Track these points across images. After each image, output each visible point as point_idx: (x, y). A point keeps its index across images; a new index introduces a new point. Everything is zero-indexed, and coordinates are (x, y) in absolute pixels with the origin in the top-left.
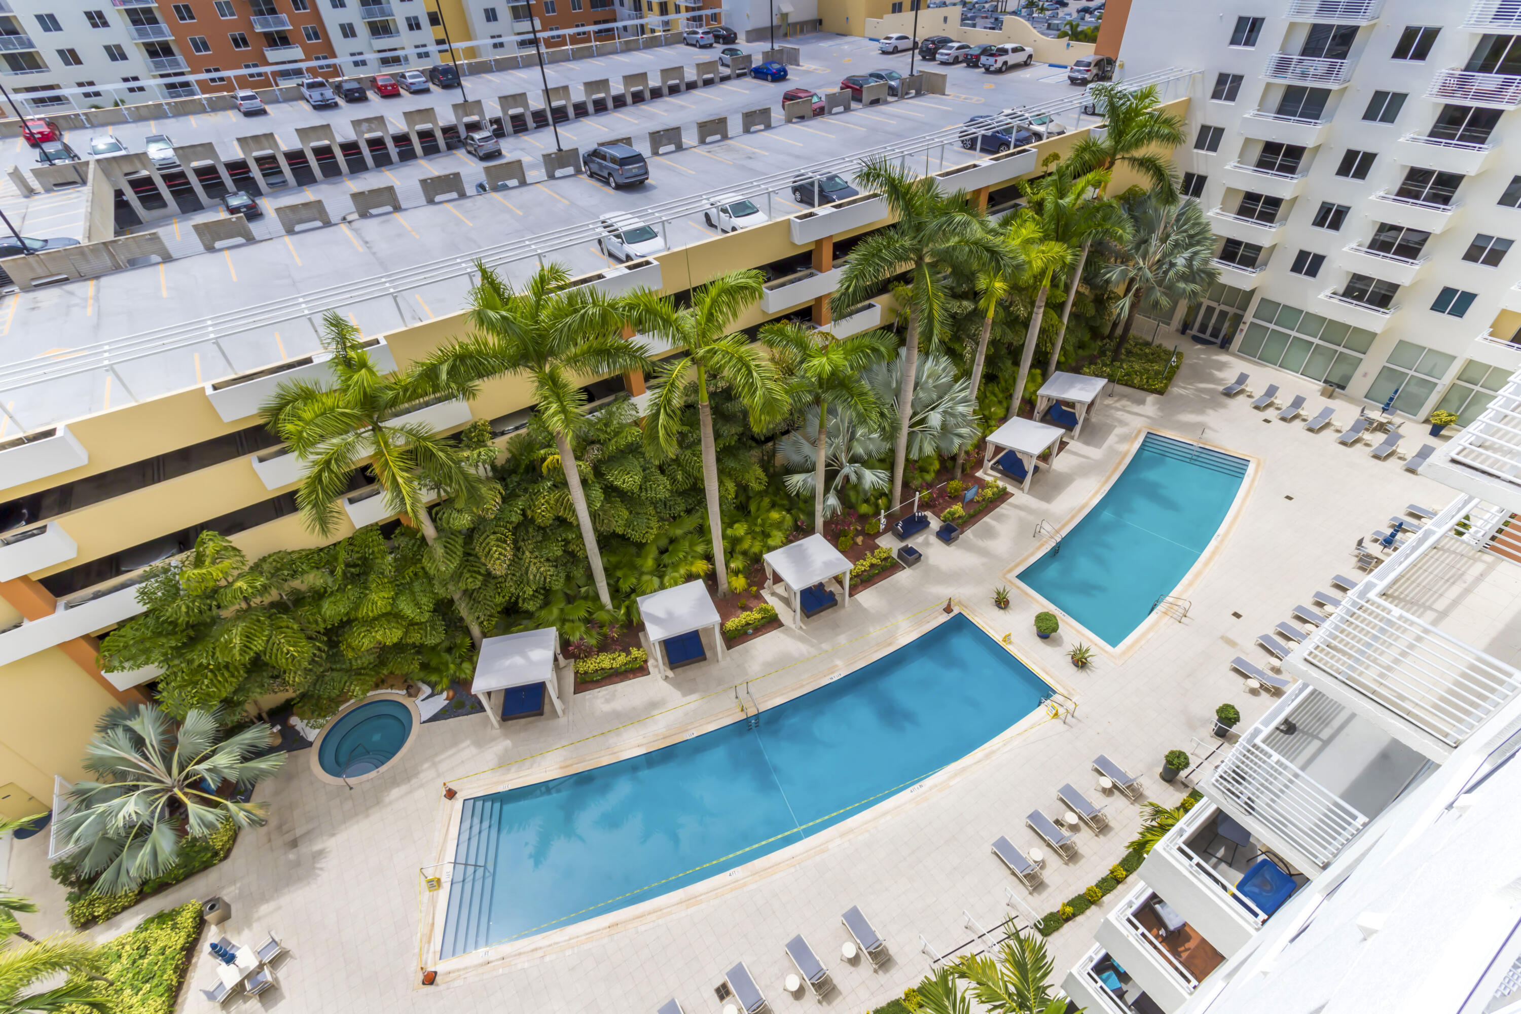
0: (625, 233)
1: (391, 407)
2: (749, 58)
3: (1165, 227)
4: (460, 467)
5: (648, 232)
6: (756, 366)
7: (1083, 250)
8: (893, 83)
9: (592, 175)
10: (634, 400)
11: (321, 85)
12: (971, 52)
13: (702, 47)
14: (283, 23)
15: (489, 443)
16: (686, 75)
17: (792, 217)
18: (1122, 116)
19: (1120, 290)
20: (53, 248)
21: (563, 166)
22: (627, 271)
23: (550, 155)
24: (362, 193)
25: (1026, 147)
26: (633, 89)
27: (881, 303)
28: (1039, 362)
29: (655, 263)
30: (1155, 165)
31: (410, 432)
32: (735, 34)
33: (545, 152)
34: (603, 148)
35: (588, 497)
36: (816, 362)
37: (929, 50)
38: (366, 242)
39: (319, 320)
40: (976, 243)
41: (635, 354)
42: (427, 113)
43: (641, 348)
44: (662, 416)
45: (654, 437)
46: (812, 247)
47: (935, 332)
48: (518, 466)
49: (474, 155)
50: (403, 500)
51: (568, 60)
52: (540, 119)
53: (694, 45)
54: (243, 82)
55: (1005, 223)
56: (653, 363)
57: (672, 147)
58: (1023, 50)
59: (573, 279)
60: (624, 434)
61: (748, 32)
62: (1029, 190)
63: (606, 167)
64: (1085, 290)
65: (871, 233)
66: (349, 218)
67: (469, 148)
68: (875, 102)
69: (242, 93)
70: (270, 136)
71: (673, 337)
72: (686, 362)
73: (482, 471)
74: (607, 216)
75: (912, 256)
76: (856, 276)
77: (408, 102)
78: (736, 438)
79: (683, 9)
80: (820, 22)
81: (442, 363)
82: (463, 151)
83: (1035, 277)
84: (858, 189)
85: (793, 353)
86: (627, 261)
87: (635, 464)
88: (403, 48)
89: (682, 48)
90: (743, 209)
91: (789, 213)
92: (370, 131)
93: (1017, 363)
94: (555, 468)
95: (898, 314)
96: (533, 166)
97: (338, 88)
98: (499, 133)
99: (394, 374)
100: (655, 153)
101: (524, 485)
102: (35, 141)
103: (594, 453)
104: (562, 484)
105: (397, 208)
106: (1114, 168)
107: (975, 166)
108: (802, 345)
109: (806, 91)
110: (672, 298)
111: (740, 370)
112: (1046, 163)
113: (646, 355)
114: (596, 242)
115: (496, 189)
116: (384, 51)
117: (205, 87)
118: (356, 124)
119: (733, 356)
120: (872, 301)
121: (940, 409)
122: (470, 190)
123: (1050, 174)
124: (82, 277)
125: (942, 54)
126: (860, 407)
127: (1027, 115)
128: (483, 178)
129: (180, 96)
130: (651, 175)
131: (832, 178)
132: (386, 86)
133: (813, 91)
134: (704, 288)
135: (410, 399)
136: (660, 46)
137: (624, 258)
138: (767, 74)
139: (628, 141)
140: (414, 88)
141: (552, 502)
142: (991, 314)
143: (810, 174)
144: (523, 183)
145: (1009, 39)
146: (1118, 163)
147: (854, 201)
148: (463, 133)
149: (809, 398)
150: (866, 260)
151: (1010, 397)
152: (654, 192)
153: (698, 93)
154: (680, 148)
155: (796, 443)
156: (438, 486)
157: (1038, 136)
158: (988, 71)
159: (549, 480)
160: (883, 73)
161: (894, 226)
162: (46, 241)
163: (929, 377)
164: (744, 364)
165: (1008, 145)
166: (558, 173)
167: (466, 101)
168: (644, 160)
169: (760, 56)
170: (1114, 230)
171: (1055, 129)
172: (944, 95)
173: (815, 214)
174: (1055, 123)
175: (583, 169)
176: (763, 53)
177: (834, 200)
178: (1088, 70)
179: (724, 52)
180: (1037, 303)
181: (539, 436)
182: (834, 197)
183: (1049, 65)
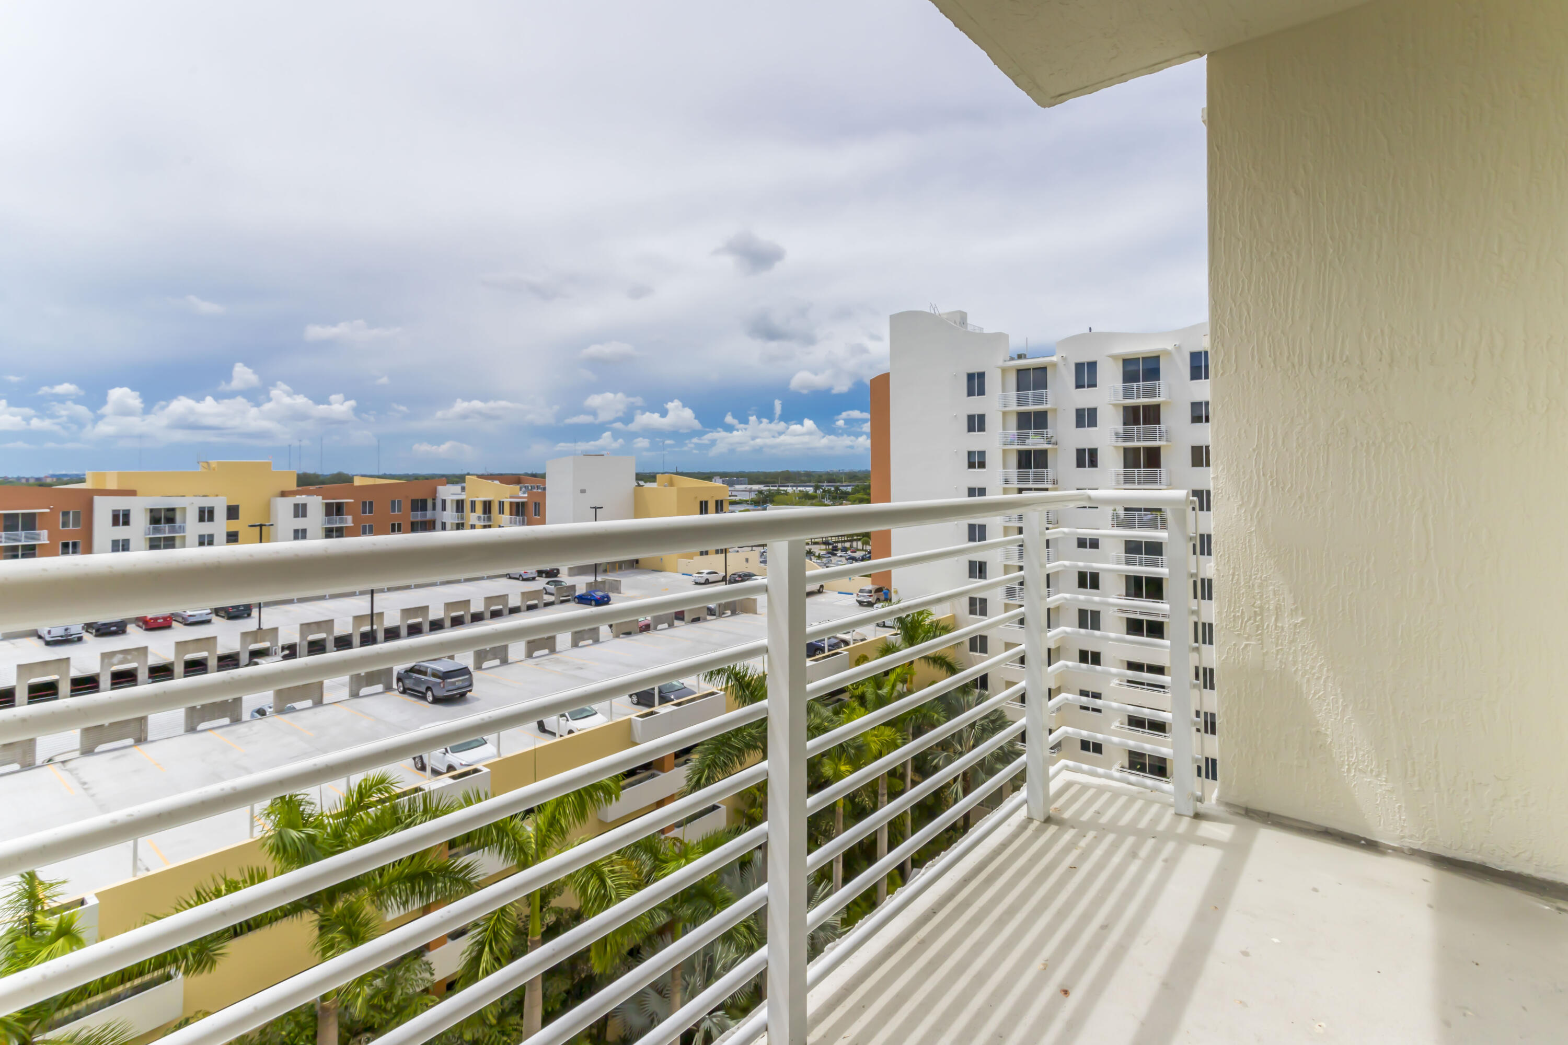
2: (573, 587)
5: (475, 740)
8: (711, 606)
9: (404, 691)
13: (524, 580)
16: (510, 602)
17: (633, 716)
18: (909, 625)
21: (370, 685)
22: (452, 781)
25: (839, 650)
26: (454, 614)
27: (725, 803)
29: (486, 770)
32: (558, 570)
34: (424, 665)
38: (85, 783)
42: (204, 643)
44: (485, 957)
52: (344, 642)
53: (518, 579)
57: (497, 662)
59: (398, 791)
61: (570, 569)
63: (426, 682)
66: (64, 757)
68: (696, 620)
71: (508, 847)
76: (709, 766)
77: (180, 633)
80: (637, 561)
84: (696, 689)
86: (449, 772)
89: (505, 581)
90: (580, 713)
91: (628, 714)
92: (121, 663)
96: (333, 686)
97: (89, 624)
100: (478, 667)
105: (142, 740)
112: (858, 661)
115: (280, 711)
118: (106, 657)
120: (717, 801)
122: (246, 716)
128: (267, 702)
130: (475, 688)
132: (154, 621)
137: (446, 770)
138: (591, 600)
140: (192, 620)
144: (319, 703)
147: (693, 700)
150: (717, 748)
152: (476, 704)
153: (519, 616)
154: (505, 661)
157: (846, 643)
160: (700, 598)
165: (822, 650)
166: (364, 691)
167: (260, 628)
168: (470, 673)
169: (584, 586)
170: (930, 714)
171: (859, 638)
172: (756, 614)
173: (656, 713)
174: (857, 633)
175: (395, 686)
176: (587, 584)
177: (672, 700)
178: (870, 596)
179: (548, 583)
180: (880, 792)
181: (283, 1029)
182: (672, 697)
183: (839, 593)
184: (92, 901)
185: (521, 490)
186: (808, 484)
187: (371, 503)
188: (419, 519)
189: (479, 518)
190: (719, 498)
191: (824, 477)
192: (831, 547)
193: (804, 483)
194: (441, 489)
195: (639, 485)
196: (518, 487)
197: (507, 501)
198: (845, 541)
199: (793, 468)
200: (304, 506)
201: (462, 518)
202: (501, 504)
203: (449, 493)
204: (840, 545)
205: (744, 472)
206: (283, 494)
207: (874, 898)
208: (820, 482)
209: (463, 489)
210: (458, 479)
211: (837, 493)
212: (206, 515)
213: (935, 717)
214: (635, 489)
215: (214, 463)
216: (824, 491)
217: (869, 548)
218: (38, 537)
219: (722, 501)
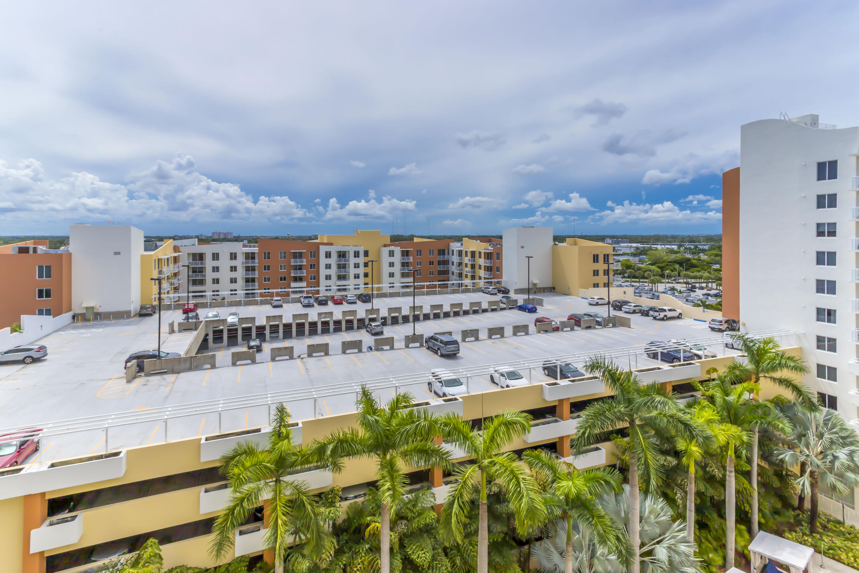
0: (445, 381)
1: (290, 467)
2: (516, 301)
3: (817, 428)
4: (317, 519)
5: (457, 382)
6: (523, 478)
7: (754, 434)
8: (598, 319)
9: (428, 348)
10: (435, 490)
11: (310, 297)
12: (642, 309)
13: (491, 294)
14: (303, 273)
15: (338, 504)
16: (482, 306)
17: (543, 384)
18: (756, 351)
19: (797, 470)
20: (169, 357)
21: (414, 342)
22: (443, 403)
23: (409, 336)
24: (313, 345)
25: (692, 362)
26: (455, 310)
27: (605, 447)
28: (741, 519)
29: (460, 400)
30: (792, 384)
31: (296, 487)
32: (509, 290)
33: (407, 335)
34: (437, 336)
35: (391, 564)
36: (564, 483)
37: (618, 306)
38: (307, 369)
39: (273, 408)
40: (672, 416)
41: (443, 456)
42: (354, 312)
43: (447, 453)
44: (456, 505)
45: (448, 522)
46: (557, 403)
47: (652, 476)
48: (349, 527)
49: (370, 333)
50: (276, 538)
51: (424, 295)
52: (406, 319)
53: (488, 293)
54: (278, 294)
55: (690, 406)
56: (453, 465)
57: (473, 339)
58: (675, 310)
59: (414, 403)
60: (424, 516)
61: (515, 290)
62: (701, 387)
63: (437, 345)
64: (763, 464)
65: (597, 400)
66: (302, 356)
67: (368, 329)
68: (589, 327)
69: (275, 298)
70: (281, 317)
71: (469, 447)
72: (475, 467)
73: (327, 527)
74: (436, 370)
75: (626, 418)
76: (589, 426)
77: (345, 307)
78: (502, 535)
79: (483, 278)
80: (554, 288)
81: (330, 443)
82: (365, 330)
83: (721, 448)
84: (584, 373)
85: (546, 474)
86: (443, 397)
87: (428, 543)
88: (349, 285)
89: (481, 294)
90: (513, 375)
91: (541, 381)
92: (324, 318)
93: (722, 516)
94: (374, 534)
95: (619, 458)
96: (399, 341)
97: (316, 299)
98: (384, 324)
99: (300, 446)
100: (464, 340)
101: (350, 544)
102: (186, 312)
103: (402, 527)
104: (376, 549)
105: (327, 354)
106: (760, 382)
107: (659, 369)
108: (553, 469)
109: (548, 319)
110: (471, 423)
111: (511, 480)
112: (708, 372)
113: (450, 458)
114: (427, 384)
115: (377, 350)
116: (340, 286)
117: (261, 295)
118: (320, 314)
119: (507, 469)
120: (599, 445)
121: (665, 544)
122: (364, 349)
123: (713, 380)
124: (173, 372)
125: (625, 308)
126: (599, 527)
127: (687, 344)
128: (372, 344)
129: (249, 298)
130: (460, 351)
131: (567, 365)
132: (337, 300)
133: (552, 319)
134: (491, 419)
135: (302, 464)
136: (470, 292)
137: (442, 395)
138: (525, 309)
139: (450, 333)
140: (350, 301)
141: (366, 563)
142: (692, 469)
143: (555, 361)
144: (392, 348)
145: (665, 305)
146: (762, 380)
147: (583, 380)
148: (367, 321)
149: (558, 512)
150: (596, 416)
151: (724, 546)
152: (461, 360)
153: (487, 314)
154: (477, 339)
155: (547, 550)
156: (296, 533)
157: (699, 357)
158: (655, 318)
159: (368, 543)
160: (592, 314)
161: (612, 397)
162: (168, 354)
163: (650, 512)
164: (514, 475)
165: (679, 359)
166: (411, 345)
167: (372, 308)
168: (458, 343)
169: (522, 301)
170: (775, 424)
171: (709, 354)
172: (630, 328)
173: (558, 384)
174: (708, 351)
175: (424, 345)
176: (524, 299)
177: (569, 378)
178: (721, 325)
179: (502, 297)
180: (727, 469)
181: (371, 505)
182: (569, 375)
183: (695, 320)
184: (300, 425)
185: (490, 245)
186: (673, 243)
187: (420, 251)
188: (442, 259)
189: (469, 260)
190: (606, 253)
191: (687, 239)
192: (690, 286)
193: (670, 243)
194: (452, 244)
195: (555, 244)
196: (489, 244)
197: (483, 251)
198: (702, 283)
199: (661, 233)
200: (393, 251)
201: (461, 260)
202: (480, 253)
203: (455, 246)
204: (697, 285)
205: (627, 235)
206: (385, 246)
207: (724, 541)
208: (683, 242)
209: (462, 244)
210: (459, 239)
211: (696, 250)
212: (357, 254)
213: (780, 426)
214: (552, 246)
215: (359, 231)
216: (686, 248)
217: (721, 288)
218: (302, 262)
219: (608, 255)
